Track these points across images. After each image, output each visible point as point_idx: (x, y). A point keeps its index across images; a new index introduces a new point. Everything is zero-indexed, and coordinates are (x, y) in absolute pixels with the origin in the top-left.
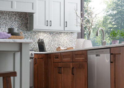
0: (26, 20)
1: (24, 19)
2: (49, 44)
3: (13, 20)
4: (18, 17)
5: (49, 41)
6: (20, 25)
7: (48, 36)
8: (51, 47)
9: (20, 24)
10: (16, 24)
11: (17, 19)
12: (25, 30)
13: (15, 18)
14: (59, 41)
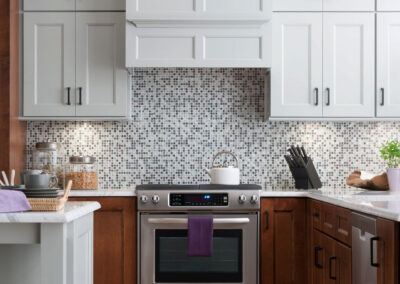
0: (258, 87)
1: (250, 84)
2: (333, 160)
3: (217, 89)
4: (231, 79)
5: (333, 150)
6: (238, 104)
7: (329, 132)
8: (341, 168)
9: (238, 99)
10: (224, 99)
11: (227, 86)
12: (253, 117)
13: (222, 82)
14: (367, 150)
